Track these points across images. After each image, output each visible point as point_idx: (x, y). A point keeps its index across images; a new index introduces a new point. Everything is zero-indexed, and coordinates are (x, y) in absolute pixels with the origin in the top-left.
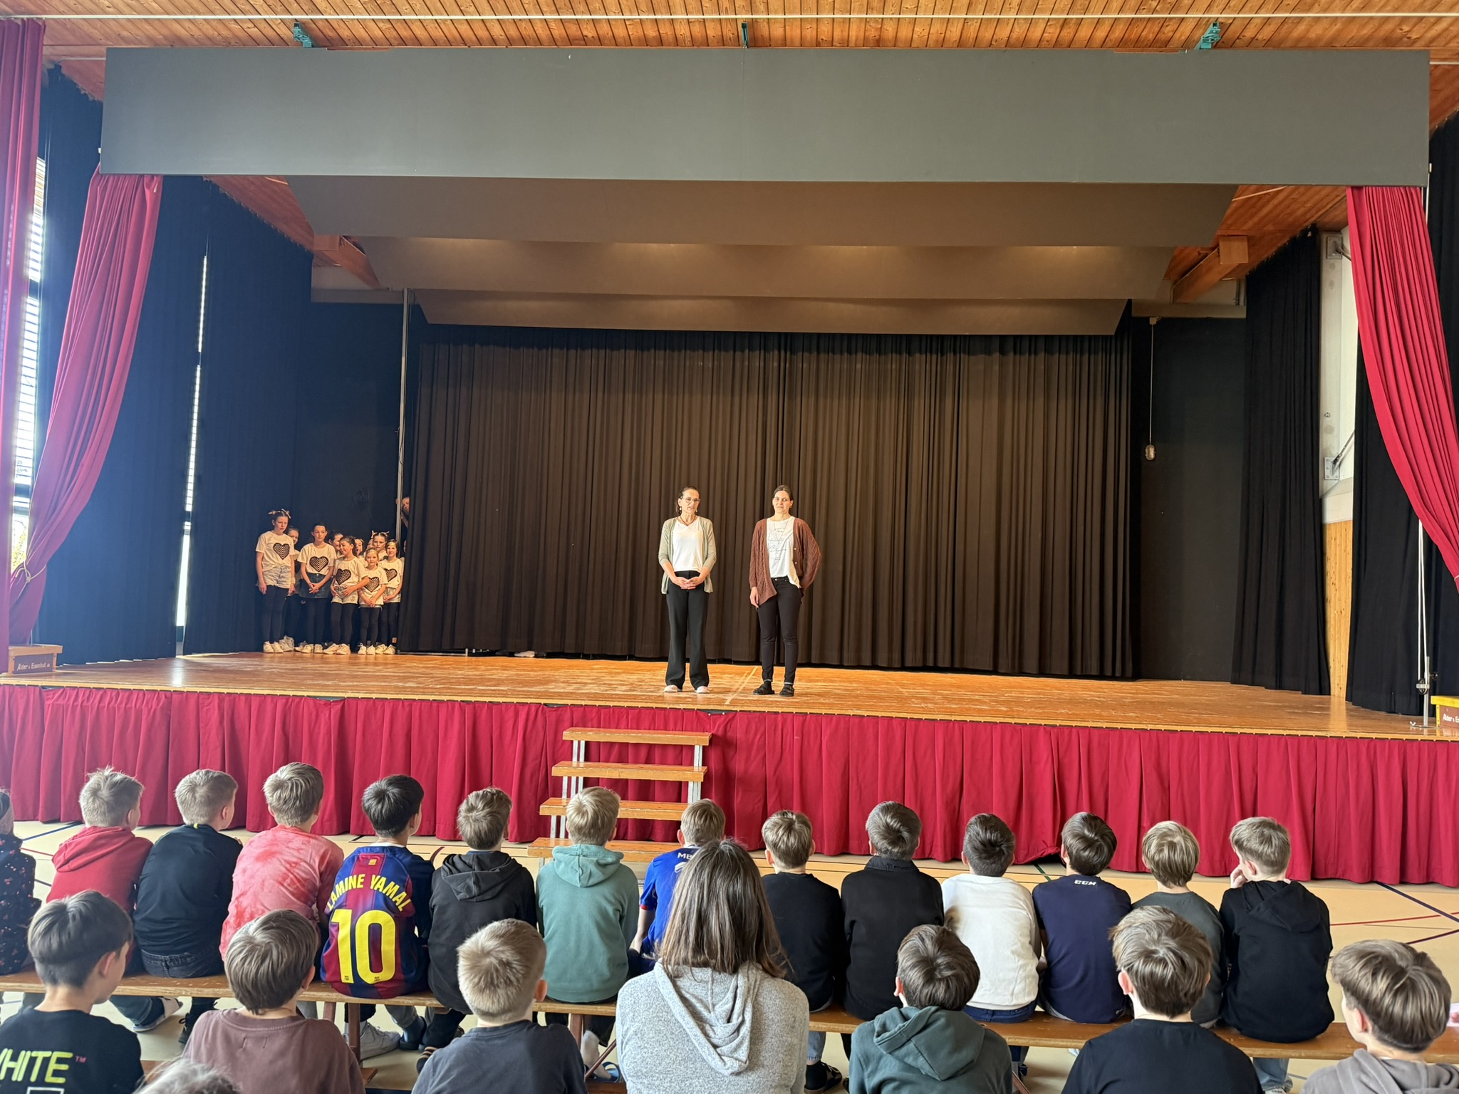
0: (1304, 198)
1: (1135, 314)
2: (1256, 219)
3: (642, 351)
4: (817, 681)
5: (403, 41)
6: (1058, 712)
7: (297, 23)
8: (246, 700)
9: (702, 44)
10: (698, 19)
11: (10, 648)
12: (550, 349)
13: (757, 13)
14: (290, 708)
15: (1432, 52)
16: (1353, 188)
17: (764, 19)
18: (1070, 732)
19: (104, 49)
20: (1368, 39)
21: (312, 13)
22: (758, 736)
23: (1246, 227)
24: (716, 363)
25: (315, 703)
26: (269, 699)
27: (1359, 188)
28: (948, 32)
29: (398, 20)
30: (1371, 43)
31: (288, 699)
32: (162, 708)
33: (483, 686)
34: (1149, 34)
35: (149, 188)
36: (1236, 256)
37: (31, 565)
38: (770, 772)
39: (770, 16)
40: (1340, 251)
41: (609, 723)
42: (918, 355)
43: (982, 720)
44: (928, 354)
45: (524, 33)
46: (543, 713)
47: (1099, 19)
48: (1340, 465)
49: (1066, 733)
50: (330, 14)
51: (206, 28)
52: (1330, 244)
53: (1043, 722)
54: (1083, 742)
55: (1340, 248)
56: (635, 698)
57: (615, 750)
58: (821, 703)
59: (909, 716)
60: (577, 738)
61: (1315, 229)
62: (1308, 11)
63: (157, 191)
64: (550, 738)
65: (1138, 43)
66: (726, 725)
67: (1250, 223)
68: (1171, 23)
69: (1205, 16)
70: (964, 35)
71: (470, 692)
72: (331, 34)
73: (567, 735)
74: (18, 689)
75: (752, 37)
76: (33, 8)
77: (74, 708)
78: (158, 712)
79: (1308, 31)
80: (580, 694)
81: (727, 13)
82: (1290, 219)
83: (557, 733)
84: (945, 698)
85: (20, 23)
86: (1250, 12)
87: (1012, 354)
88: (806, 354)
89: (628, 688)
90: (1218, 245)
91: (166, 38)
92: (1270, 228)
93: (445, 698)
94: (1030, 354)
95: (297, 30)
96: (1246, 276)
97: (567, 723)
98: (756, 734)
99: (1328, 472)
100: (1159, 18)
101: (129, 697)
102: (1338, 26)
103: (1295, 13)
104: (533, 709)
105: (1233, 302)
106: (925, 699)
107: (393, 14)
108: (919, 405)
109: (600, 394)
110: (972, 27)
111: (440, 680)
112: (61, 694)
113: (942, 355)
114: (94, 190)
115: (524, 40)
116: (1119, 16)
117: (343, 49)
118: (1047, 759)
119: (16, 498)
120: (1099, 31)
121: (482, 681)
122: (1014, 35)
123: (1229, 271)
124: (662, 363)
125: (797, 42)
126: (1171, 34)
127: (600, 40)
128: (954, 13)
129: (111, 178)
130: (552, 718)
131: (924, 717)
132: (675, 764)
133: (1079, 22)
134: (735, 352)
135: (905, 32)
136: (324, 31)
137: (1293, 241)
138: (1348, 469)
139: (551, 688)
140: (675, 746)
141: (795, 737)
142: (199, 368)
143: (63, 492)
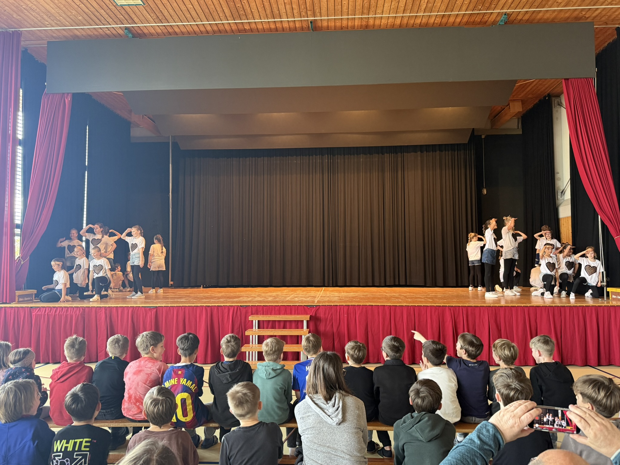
0: (544, 84)
1: (476, 134)
2: (525, 92)
3: (271, 157)
4: (351, 292)
5: (170, 34)
6: (453, 300)
7: (126, 28)
8: (116, 309)
9: (294, 30)
10: (292, 20)
11: (16, 292)
12: (232, 158)
13: (317, 17)
14: (134, 312)
15: (595, 22)
16: (565, 79)
17: (319, 19)
18: (459, 309)
19: (46, 42)
20: (568, 18)
21: (132, 24)
22: (329, 316)
23: (520, 96)
24: (301, 161)
25: (145, 310)
26: (126, 309)
27: (568, 79)
28: (395, 22)
29: (168, 25)
30: (569, 20)
31: (133, 308)
32: (81, 314)
33: (213, 299)
34: (478, 19)
35: (67, 98)
36: (517, 108)
37: (23, 257)
38: (335, 330)
39: (322, 18)
40: (560, 105)
41: (268, 313)
42: (386, 154)
43: (422, 305)
44: (390, 154)
45: (220, 28)
46: (240, 309)
47: (458, 14)
48: (564, 194)
49: (457, 309)
50: (140, 24)
51: (88, 31)
52: (556, 102)
53: (447, 305)
54: (465, 312)
55: (560, 103)
56: (277, 302)
57: (270, 323)
58: (354, 301)
59: (392, 305)
60: (255, 319)
61: (549, 95)
62: (543, 7)
63: (70, 99)
64: (243, 321)
65: (474, 23)
66: (316, 312)
67: (522, 94)
68: (487, 15)
69: (501, 11)
70: (402, 22)
71: (209, 302)
72: (140, 32)
73: (250, 318)
74: (21, 309)
75: (314, 27)
76: (16, 26)
77: (44, 315)
78: (80, 316)
79: (544, 16)
80: (254, 301)
81: (304, 17)
82: (539, 92)
83: (246, 317)
84: (405, 297)
85: (11, 32)
86: (520, 9)
87: (425, 152)
88: (339, 156)
89: (273, 298)
90: (509, 104)
91: (71, 36)
92: (530, 96)
93: (199, 305)
94: (433, 152)
95: (126, 31)
96: (521, 117)
97: (250, 313)
98: (328, 315)
99: (559, 197)
100: (482, 13)
101: (67, 311)
102: (556, 13)
103: (538, 9)
104: (236, 308)
105: (516, 127)
106: (397, 298)
107: (166, 23)
108: (387, 175)
109: (253, 176)
110: (405, 19)
111: (195, 298)
112: (39, 310)
113: (396, 154)
114: (44, 101)
115: (220, 31)
116: (466, 12)
117: (145, 38)
118: (450, 320)
119: (16, 230)
120: (458, 19)
121: (212, 298)
122: (423, 22)
123: (514, 114)
124: (279, 162)
125: (333, 28)
126: (487, 19)
127: (251, 30)
128: (398, 14)
129: (51, 95)
130: (244, 311)
131: (398, 305)
132: (295, 328)
133: (449, 15)
134: (309, 156)
135: (377, 22)
136: (137, 31)
137: (540, 101)
138: (568, 195)
139: (241, 299)
140: (295, 321)
141: (345, 315)
142: (86, 172)
143: (35, 227)
